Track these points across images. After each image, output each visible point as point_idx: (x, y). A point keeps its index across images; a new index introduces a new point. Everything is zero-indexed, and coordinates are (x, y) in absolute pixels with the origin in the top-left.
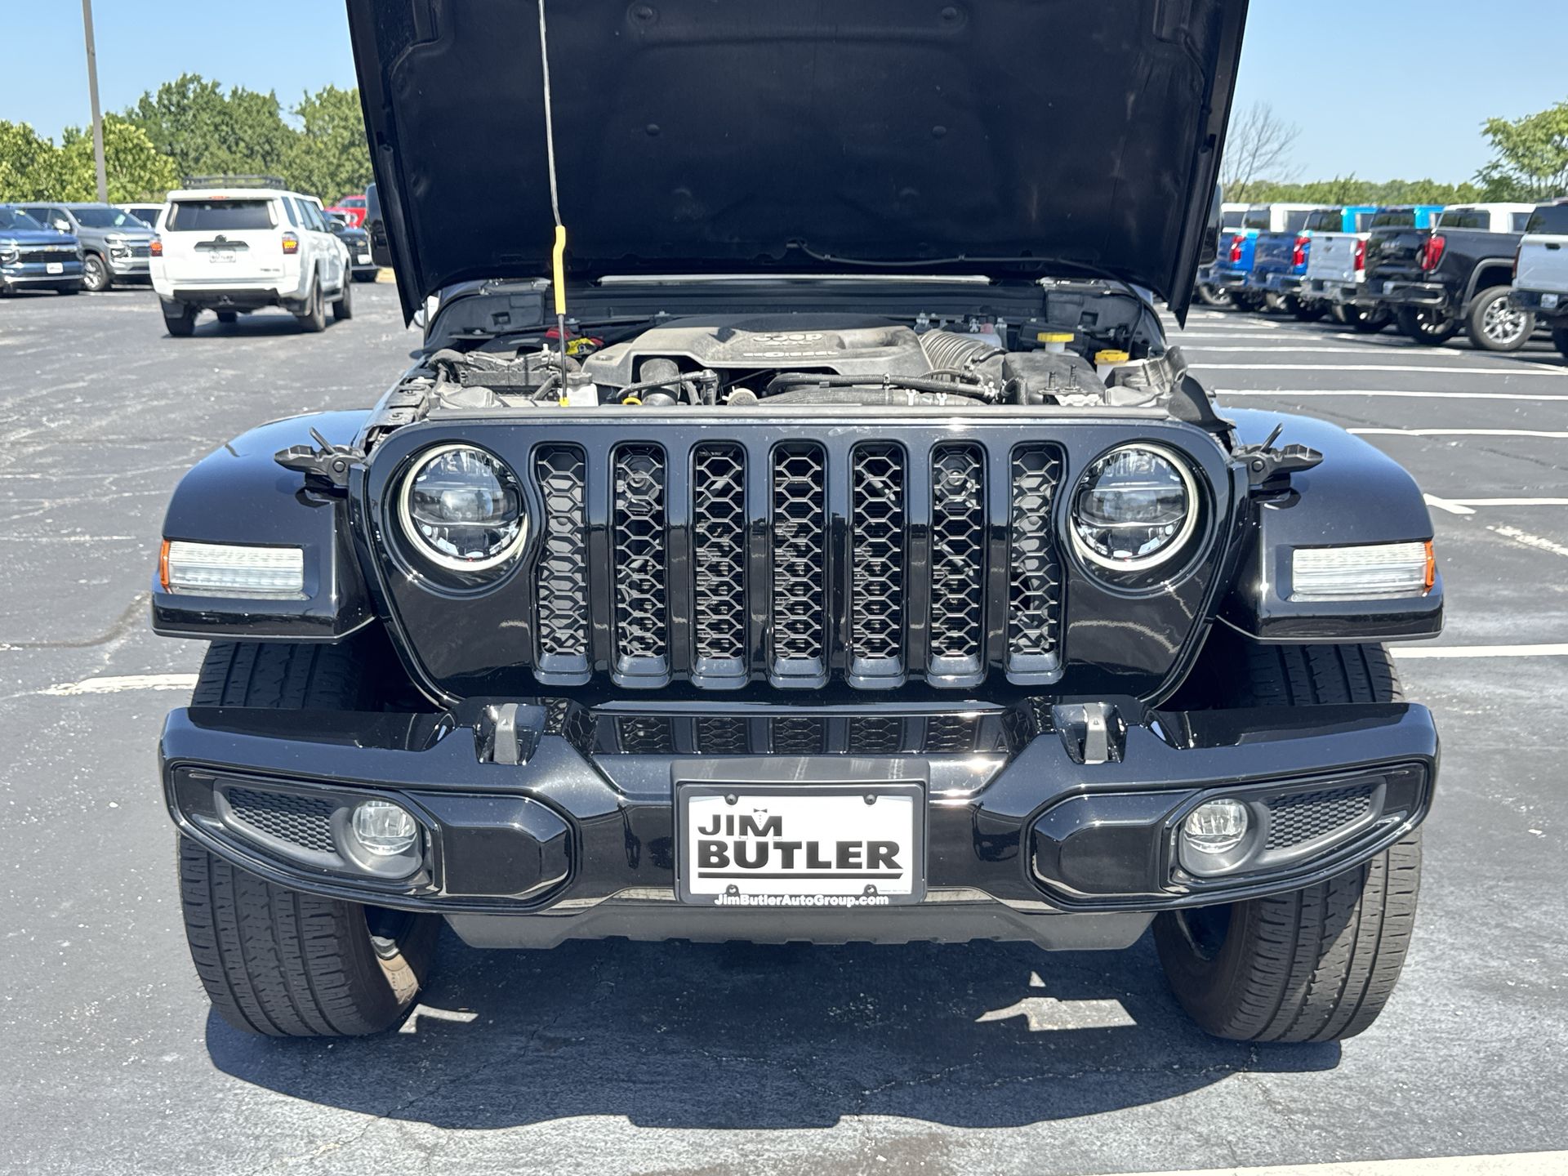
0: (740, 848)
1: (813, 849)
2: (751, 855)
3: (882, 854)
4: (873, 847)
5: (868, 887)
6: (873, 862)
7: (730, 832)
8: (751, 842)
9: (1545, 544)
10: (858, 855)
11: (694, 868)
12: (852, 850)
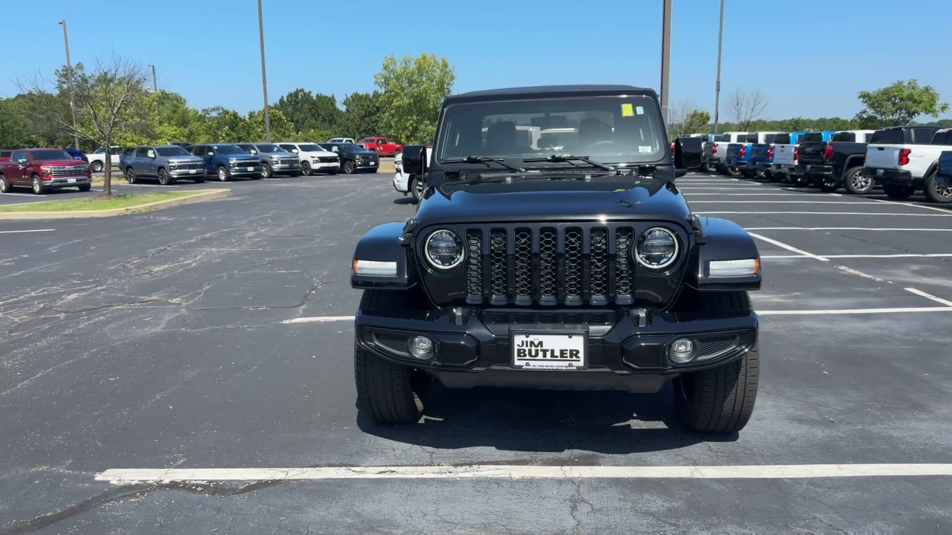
0: (530, 351)
1: (553, 351)
2: (533, 353)
3: (574, 353)
4: (571, 351)
5: (570, 364)
6: (571, 356)
7: (527, 346)
8: (533, 349)
9: (857, 272)
10: (566, 354)
11: (516, 357)
12: (565, 352)
